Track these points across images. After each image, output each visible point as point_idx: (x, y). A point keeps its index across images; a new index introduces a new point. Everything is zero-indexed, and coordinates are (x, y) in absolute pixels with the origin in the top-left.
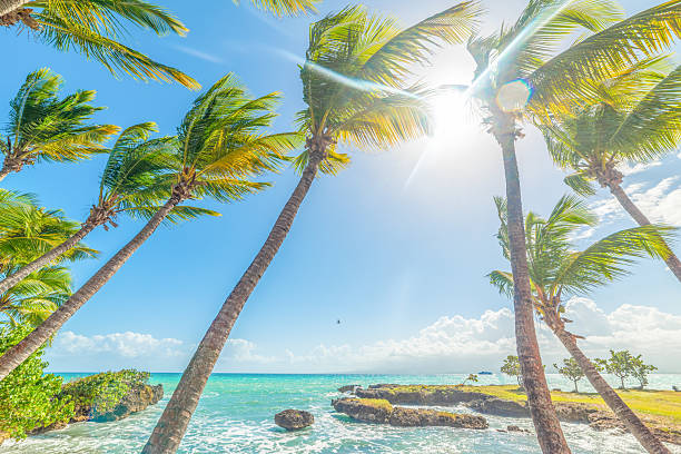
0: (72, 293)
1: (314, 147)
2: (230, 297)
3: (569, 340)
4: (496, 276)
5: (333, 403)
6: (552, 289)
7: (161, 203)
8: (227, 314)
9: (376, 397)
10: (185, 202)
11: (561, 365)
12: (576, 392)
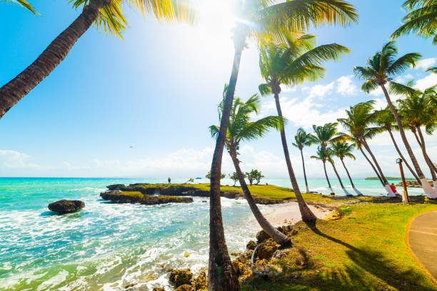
3: (236, 162)
4: (213, 128)
6: (237, 138)
9: (134, 191)
11: (232, 175)
12: (234, 186)
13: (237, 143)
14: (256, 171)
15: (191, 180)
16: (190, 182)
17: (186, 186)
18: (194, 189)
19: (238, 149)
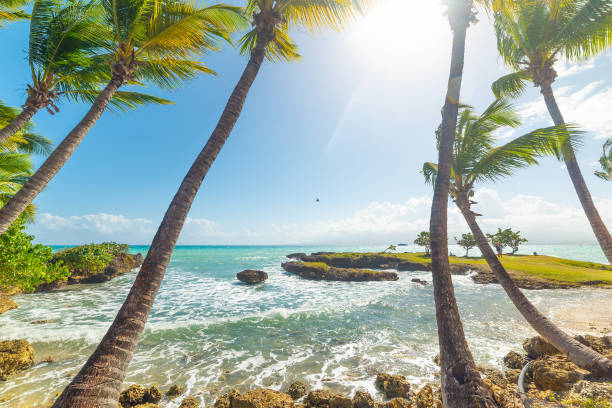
1: (261, 24)
2: (188, 176)
3: (470, 217)
5: (283, 265)
6: (468, 177)
8: (186, 190)
9: (317, 261)
11: (460, 238)
12: (466, 257)
13: (469, 186)
14: (508, 231)
15: (391, 247)
17: (385, 256)
18: (398, 260)
19: (472, 194)
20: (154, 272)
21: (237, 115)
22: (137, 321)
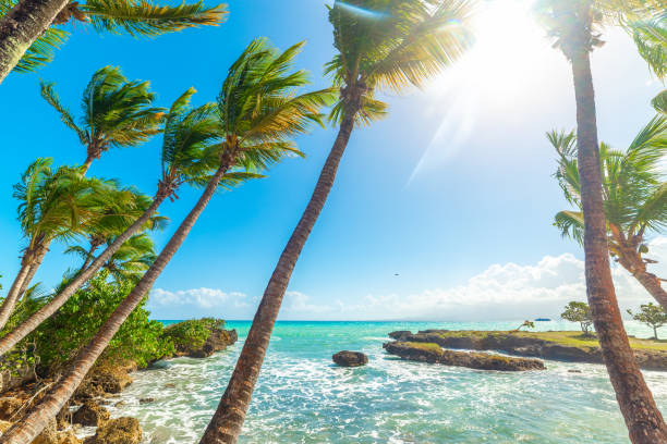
0: (157, 254)
2: (285, 251)
4: (563, 219)
5: (385, 346)
6: (632, 227)
7: (212, 172)
8: (284, 266)
9: (427, 341)
10: (234, 169)
11: (637, 311)
12: (655, 339)
13: (636, 240)
15: (527, 324)
16: (526, 328)
17: (519, 335)
18: (541, 342)
19: (644, 249)
20: (255, 356)
21: (330, 185)
22: (239, 411)
